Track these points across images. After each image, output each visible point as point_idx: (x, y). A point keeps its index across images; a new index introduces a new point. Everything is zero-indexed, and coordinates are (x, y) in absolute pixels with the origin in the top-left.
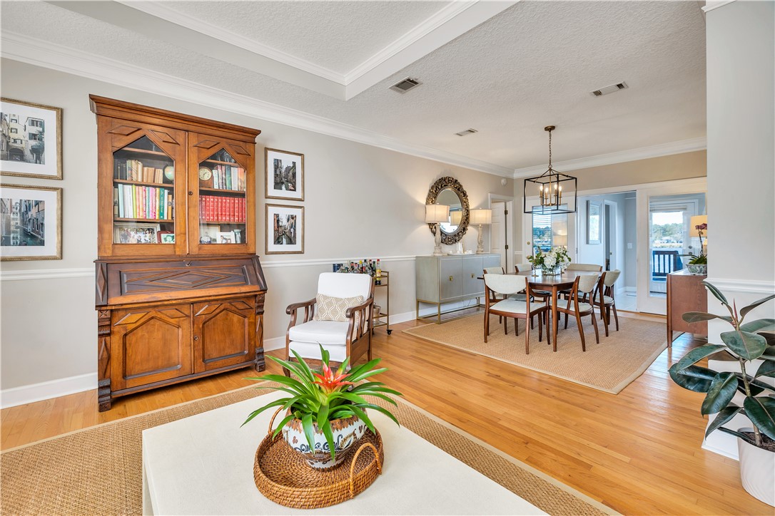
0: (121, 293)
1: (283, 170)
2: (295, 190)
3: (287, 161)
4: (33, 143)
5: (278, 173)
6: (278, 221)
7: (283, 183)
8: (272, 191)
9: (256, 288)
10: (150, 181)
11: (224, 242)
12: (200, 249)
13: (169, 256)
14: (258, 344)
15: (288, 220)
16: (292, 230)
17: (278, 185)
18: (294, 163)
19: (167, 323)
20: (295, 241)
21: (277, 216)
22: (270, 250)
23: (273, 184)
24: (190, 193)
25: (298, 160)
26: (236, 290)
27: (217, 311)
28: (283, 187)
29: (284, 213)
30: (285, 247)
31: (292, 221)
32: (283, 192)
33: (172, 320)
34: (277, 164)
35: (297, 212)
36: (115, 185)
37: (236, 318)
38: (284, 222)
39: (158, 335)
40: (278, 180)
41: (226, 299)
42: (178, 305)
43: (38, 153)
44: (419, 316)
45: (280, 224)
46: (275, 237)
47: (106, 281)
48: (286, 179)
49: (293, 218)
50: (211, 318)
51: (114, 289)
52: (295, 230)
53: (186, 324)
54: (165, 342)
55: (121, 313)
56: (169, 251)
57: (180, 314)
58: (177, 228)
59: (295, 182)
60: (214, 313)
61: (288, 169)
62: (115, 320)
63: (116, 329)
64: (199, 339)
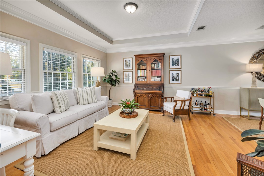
0: (137, 90)
1: (175, 61)
2: (178, 66)
3: (175, 58)
4: (129, 64)
5: (173, 62)
6: (173, 75)
7: (174, 64)
8: (171, 67)
9: (161, 92)
10: (143, 69)
11: (157, 81)
12: (151, 82)
13: (145, 84)
14: (162, 106)
15: (176, 74)
16: (177, 77)
17: (173, 65)
18: (178, 58)
19: (144, 97)
20: (178, 80)
21: (173, 73)
22: (170, 83)
23: (172, 65)
24: (149, 70)
25: (179, 57)
26: (156, 92)
27: (153, 96)
28: (175, 65)
29: (175, 73)
30: (175, 82)
31: (177, 75)
32: (175, 67)
33: (144, 96)
34: (173, 59)
35: (179, 72)
36: (137, 70)
37: (157, 98)
38: (175, 75)
39: (142, 99)
40: (173, 63)
41: (155, 94)
42: (146, 93)
43: (130, 65)
44: (242, 114)
45: (174, 76)
46: (172, 79)
47: (135, 87)
48: (175, 63)
49: (178, 74)
50: (152, 97)
51: (136, 89)
52: (178, 77)
53: (147, 98)
54: (144, 101)
55: (137, 93)
56: (145, 83)
57: (146, 95)
58: (147, 78)
59: (178, 64)
60: (152, 96)
61: (176, 60)
62: (136, 94)
63: (136, 96)
64: (149, 101)
